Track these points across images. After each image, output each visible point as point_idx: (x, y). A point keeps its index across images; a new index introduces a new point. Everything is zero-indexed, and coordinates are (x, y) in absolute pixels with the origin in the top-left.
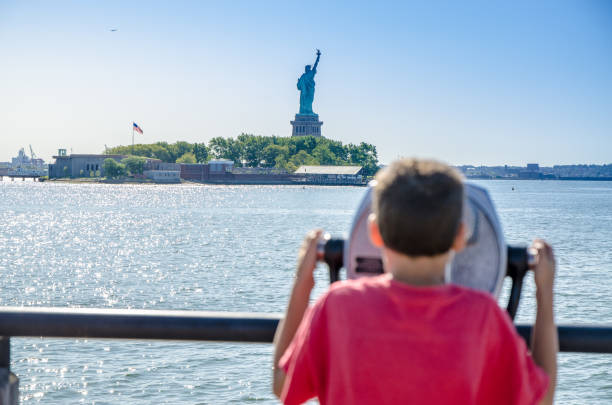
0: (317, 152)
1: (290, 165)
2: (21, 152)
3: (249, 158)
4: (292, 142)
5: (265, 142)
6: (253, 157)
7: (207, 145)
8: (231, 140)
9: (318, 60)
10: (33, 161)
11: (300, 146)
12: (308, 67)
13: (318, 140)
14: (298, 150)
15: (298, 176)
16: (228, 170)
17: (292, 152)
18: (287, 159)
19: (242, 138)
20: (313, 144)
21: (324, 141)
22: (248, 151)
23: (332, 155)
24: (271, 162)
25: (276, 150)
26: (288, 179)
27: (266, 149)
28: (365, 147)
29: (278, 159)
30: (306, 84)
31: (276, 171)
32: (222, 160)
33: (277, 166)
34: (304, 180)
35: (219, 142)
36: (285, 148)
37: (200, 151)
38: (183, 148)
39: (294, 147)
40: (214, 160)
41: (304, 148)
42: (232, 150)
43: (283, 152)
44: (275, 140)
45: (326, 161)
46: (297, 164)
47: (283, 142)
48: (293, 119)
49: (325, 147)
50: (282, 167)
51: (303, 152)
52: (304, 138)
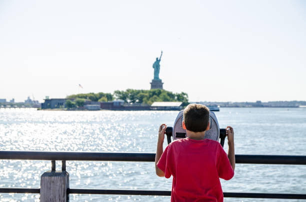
0: (161, 96)
1: (149, 102)
2: (29, 98)
3: (131, 99)
4: (150, 92)
5: (138, 92)
6: (133, 98)
7: (112, 94)
8: (123, 92)
9: (161, 55)
10: (34, 101)
11: (154, 93)
12: (157, 59)
13: (162, 91)
14: (153, 95)
15: (153, 107)
16: (122, 104)
17: (150, 96)
18: (148, 99)
19: (128, 90)
20: (160, 93)
21: (164, 91)
22: (131, 96)
23: (168, 97)
24: (141, 101)
25: (143, 96)
26: (149, 108)
27: (139, 95)
28: (183, 94)
29: (144, 99)
30: (157, 66)
31: (143, 105)
32: (119, 100)
33: (144, 103)
34: (156, 109)
35: (118, 92)
36: (147, 94)
37: (109, 97)
38: (101, 95)
39: (151, 94)
40: (115, 100)
41: (156, 94)
42: (124, 96)
43: (146, 96)
44: (143, 91)
45: (166, 100)
46: (153, 102)
47: (146, 92)
48: (151, 82)
49: (165, 94)
50: (146, 103)
51: (155, 96)
52: (156, 90)
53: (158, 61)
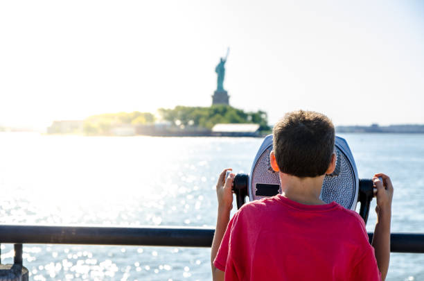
0: (228, 115)
1: (209, 124)
3: (182, 120)
4: (210, 109)
5: (192, 110)
6: (184, 119)
8: (170, 110)
9: (228, 53)
11: (216, 111)
12: (221, 59)
13: (228, 107)
14: (215, 114)
15: (215, 132)
16: (167, 128)
17: (211, 116)
18: (207, 120)
19: (178, 108)
20: (225, 111)
21: (232, 109)
22: (181, 115)
23: (238, 118)
24: (197, 123)
25: (200, 115)
26: (209, 133)
27: (193, 114)
28: (261, 113)
29: (201, 120)
31: (200, 128)
32: (164, 122)
33: (201, 125)
34: (219, 135)
36: (206, 113)
37: (149, 117)
38: (137, 115)
39: (212, 113)
40: (157, 122)
41: (219, 113)
42: (171, 116)
43: (205, 116)
44: (199, 109)
45: (234, 121)
46: (214, 123)
47: (205, 109)
49: (234, 113)
50: (204, 126)
51: (218, 116)
52: (220, 106)
53: (223, 62)
